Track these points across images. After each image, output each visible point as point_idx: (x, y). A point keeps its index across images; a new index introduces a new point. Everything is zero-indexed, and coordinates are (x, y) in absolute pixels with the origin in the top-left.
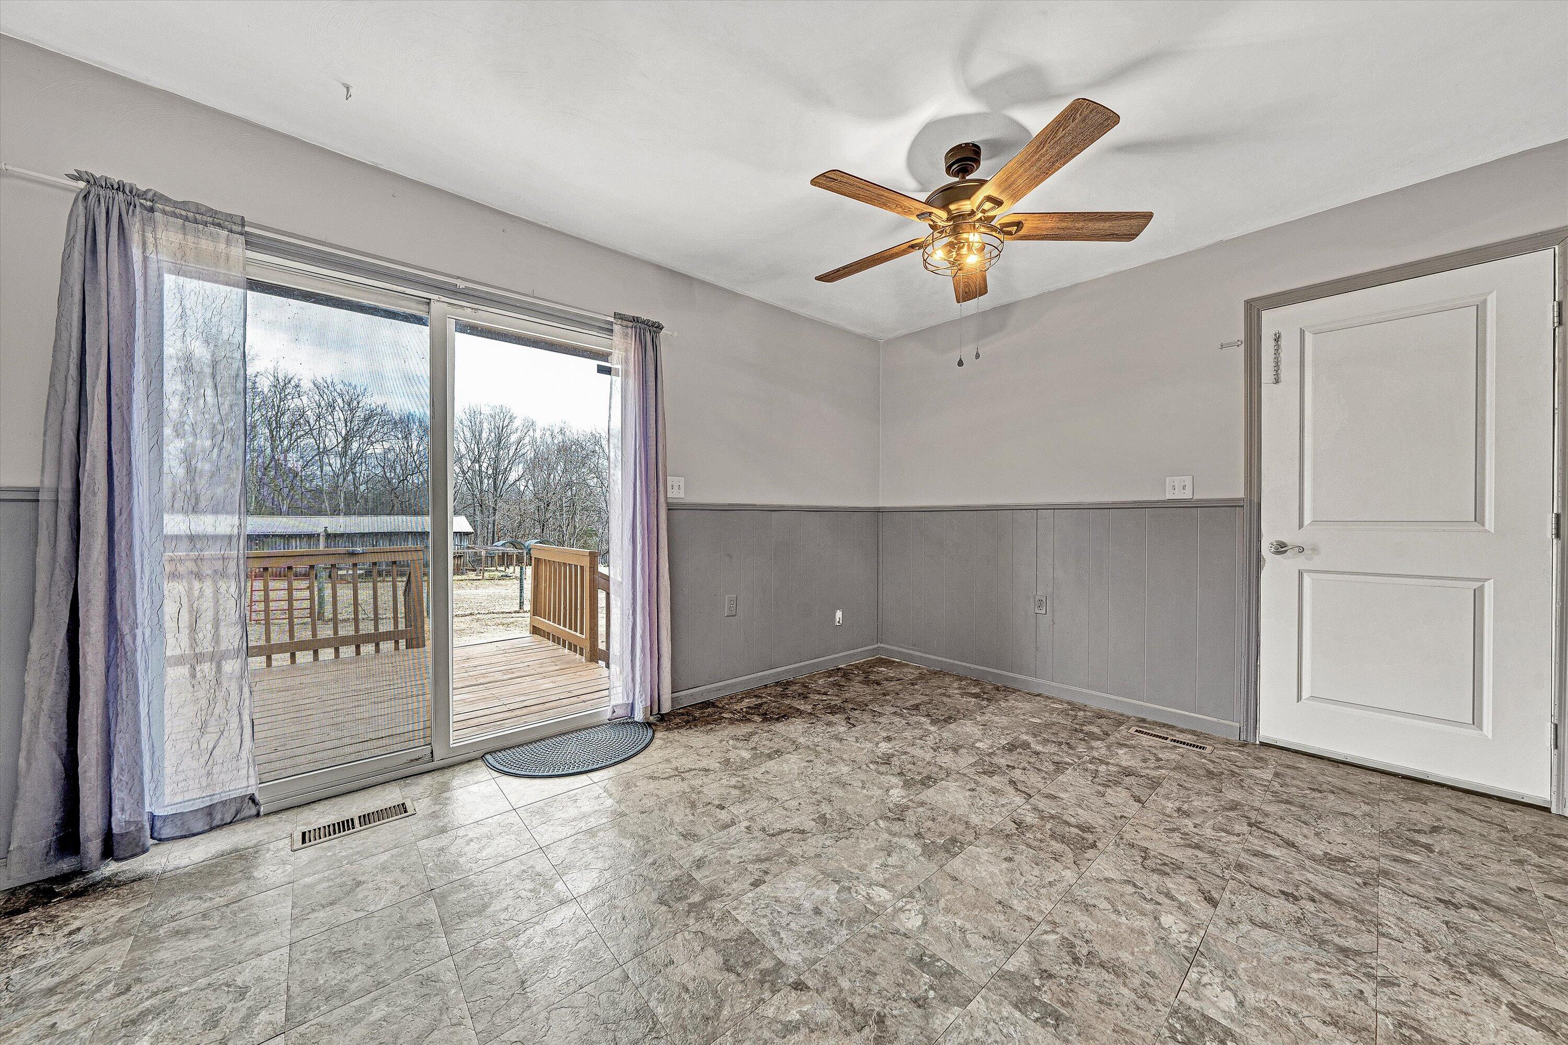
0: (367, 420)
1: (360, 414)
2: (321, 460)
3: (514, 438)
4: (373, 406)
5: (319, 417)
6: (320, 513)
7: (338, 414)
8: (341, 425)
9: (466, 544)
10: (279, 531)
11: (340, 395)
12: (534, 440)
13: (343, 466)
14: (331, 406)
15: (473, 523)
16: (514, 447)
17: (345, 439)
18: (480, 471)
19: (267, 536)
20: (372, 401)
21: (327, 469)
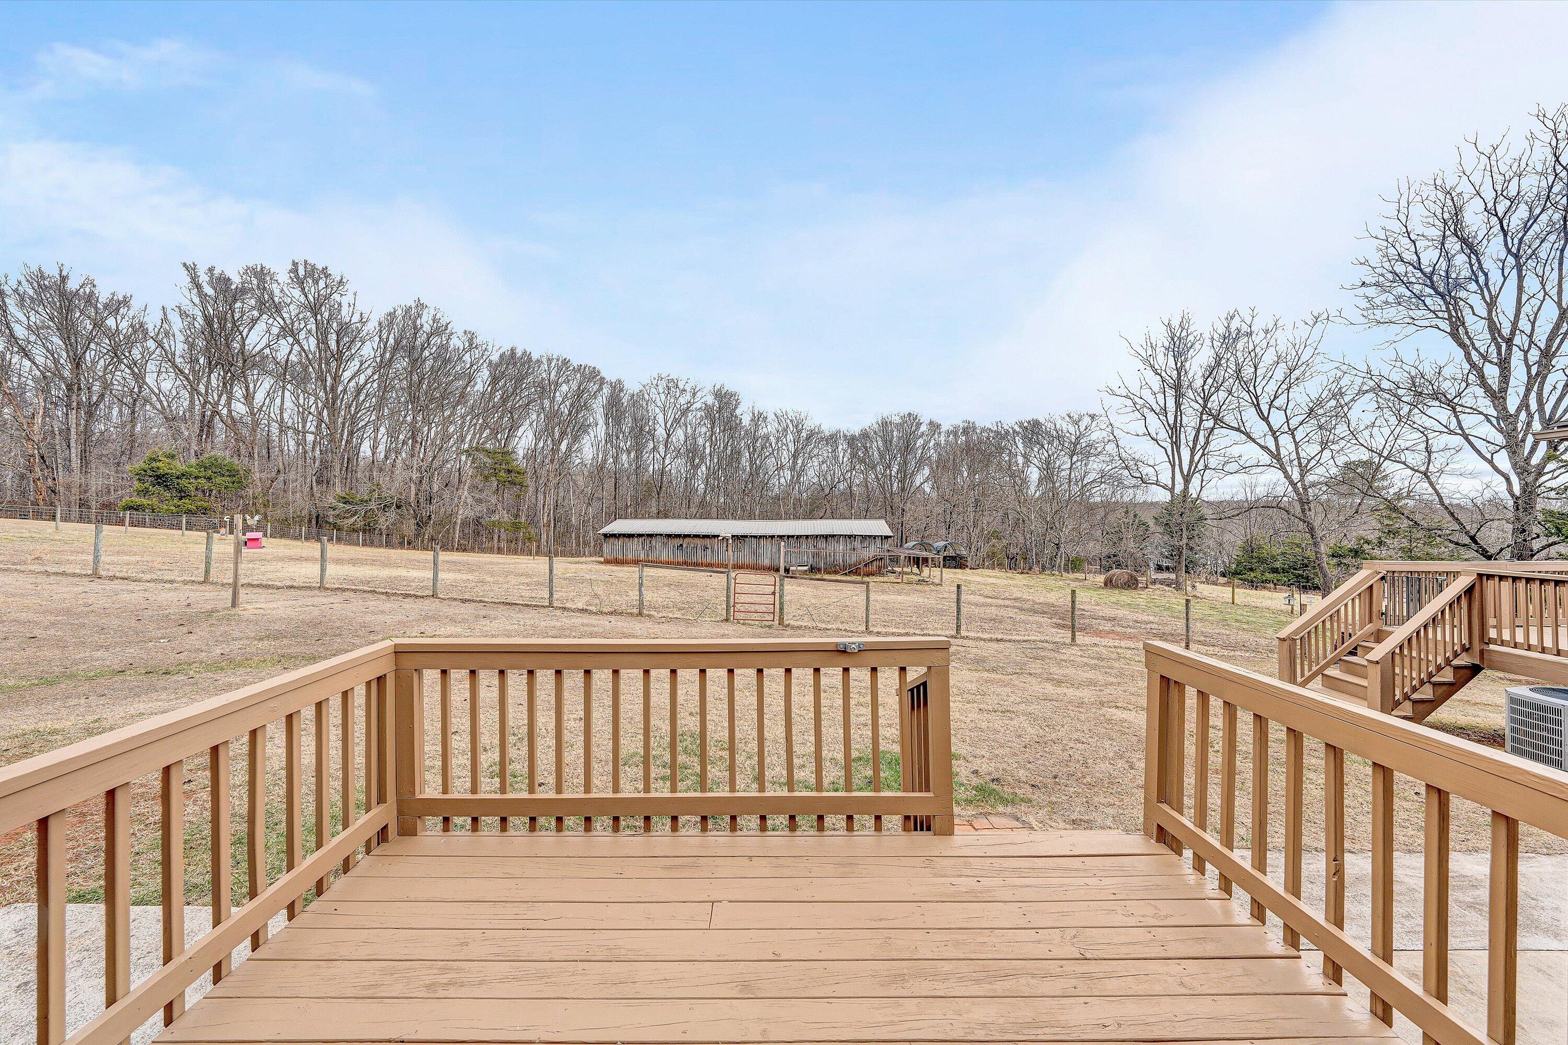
0: (808, 438)
1: (804, 434)
2: (779, 474)
3: (920, 442)
4: (813, 427)
5: (778, 439)
6: (778, 517)
7: (790, 437)
8: (791, 446)
9: (886, 547)
10: (754, 533)
11: (791, 421)
12: (937, 444)
13: (793, 477)
14: (785, 430)
15: (891, 526)
16: (920, 452)
17: (794, 456)
18: (891, 475)
19: (746, 536)
20: (809, 424)
21: (782, 480)
